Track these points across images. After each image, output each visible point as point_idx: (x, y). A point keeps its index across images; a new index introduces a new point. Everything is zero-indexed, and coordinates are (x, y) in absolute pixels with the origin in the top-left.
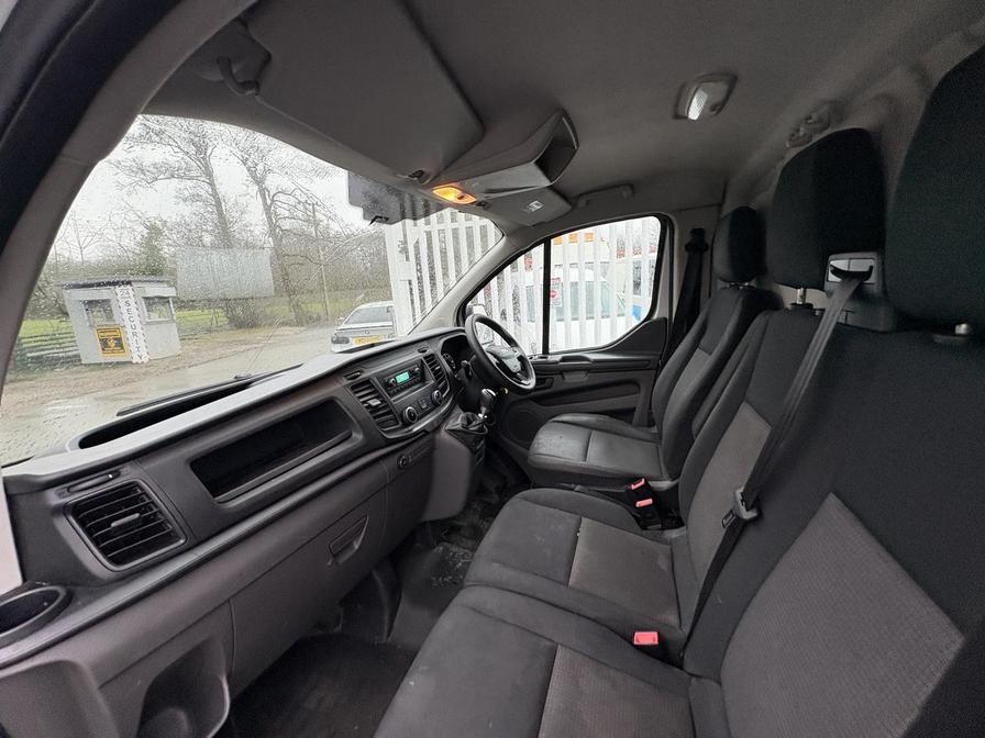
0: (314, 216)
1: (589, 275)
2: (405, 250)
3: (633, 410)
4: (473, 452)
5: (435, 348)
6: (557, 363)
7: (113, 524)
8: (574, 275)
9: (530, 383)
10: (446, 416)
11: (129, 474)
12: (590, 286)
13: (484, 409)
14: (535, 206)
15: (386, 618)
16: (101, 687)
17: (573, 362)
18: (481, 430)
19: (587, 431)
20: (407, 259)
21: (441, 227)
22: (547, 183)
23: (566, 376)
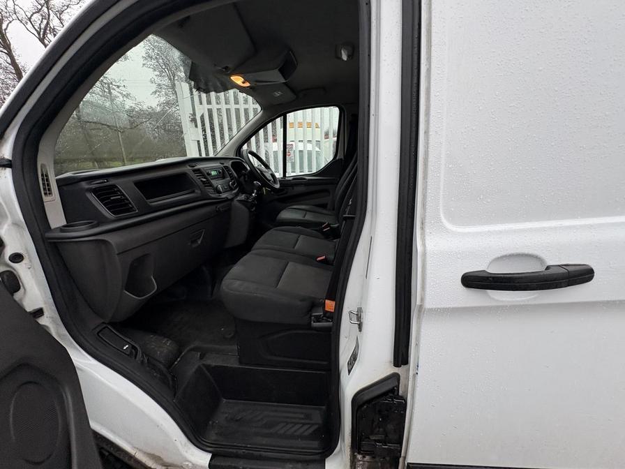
0: (110, 93)
1: (309, 147)
2: (194, 120)
3: (327, 204)
4: (251, 212)
5: (229, 164)
6: (290, 180)
7: (112, 198)
8: (301, 146)
9: (277, 186)
10: (237, 195)
11: (112, 182)
12: (310, 153)
13: (255, 191)
14: (278, 94)
15: (210, 288)
16: (118, 254)
17: (298, 181)
18: (253, 201)
19: (305, 212)
20: (196, 126)
21: (219, 107)
22: (283, 81)
23: (295, 188)
